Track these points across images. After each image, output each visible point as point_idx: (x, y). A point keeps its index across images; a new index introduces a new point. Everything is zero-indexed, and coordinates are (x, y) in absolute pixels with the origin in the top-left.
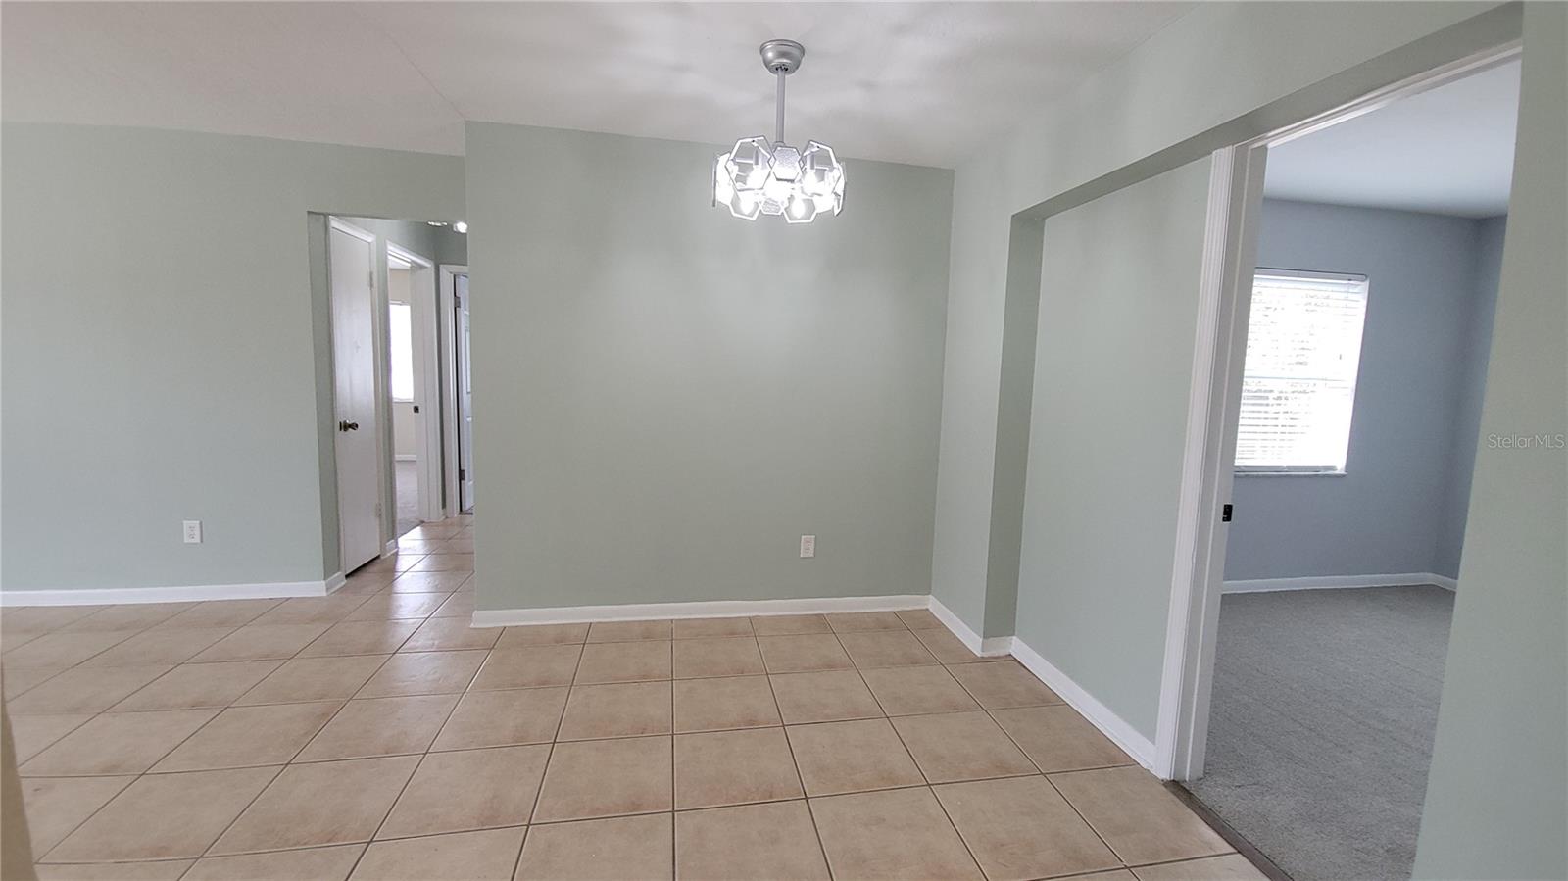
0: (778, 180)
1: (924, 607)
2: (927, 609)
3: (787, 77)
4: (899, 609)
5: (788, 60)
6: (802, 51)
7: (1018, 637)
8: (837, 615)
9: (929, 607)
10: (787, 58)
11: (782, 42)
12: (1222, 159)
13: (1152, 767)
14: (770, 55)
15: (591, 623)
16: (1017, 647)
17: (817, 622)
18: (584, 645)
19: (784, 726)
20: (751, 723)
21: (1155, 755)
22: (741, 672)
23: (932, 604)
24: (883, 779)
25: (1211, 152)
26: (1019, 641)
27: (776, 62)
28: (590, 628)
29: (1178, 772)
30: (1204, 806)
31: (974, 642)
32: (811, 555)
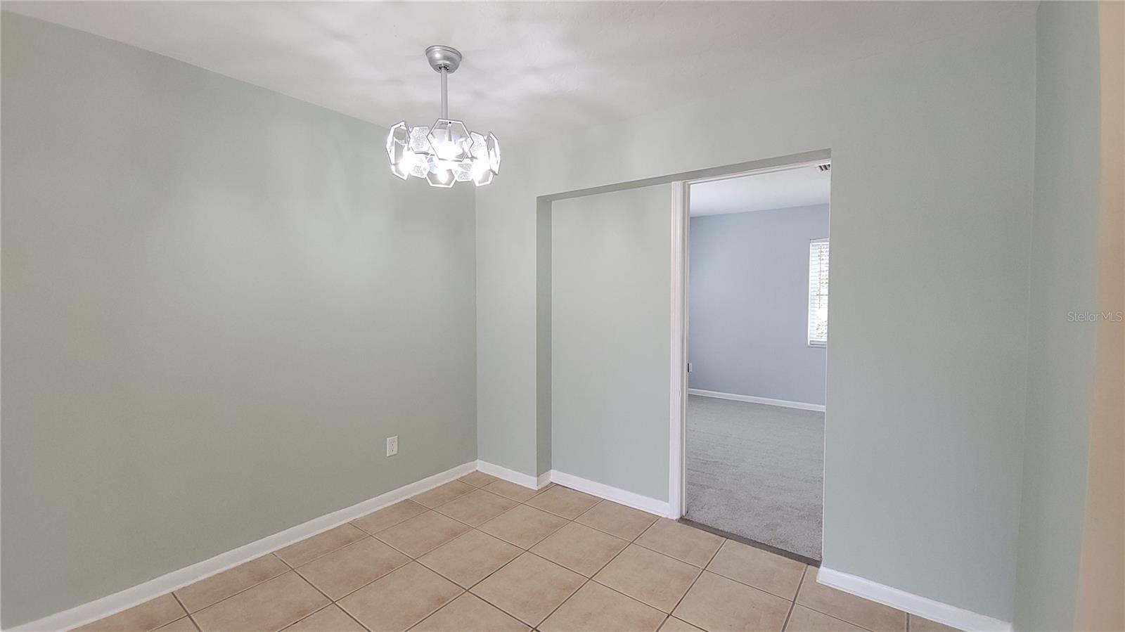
0: (440, 159)
1: (475, 470)
2: (477, 471)
3: (449, 75)
4: (460, 476)
5: (449, 64)
6: (460, 56)
7: (554, 469)
8: (419, 495)
9: (478, 468)
10: (450, 61)
11: (445, 48)
12: (676, 186)
13: (668, 515)
14: (438, 56)
15: (172, 593)
16: (555, 476)
17: (411, 507)
18: (190, 617)
19: (467, 591)
20: (442, 601)
21: (669, 509)
22: (391, 568)
23: (482, 466)
24: (564, 589)
25: (670, 182)
26: (556, 471)
27: (441, 62)
28: (176, 598)
29: (681, 513)
30: (700, 524)
31: (529, 482)
32: (395, 452)
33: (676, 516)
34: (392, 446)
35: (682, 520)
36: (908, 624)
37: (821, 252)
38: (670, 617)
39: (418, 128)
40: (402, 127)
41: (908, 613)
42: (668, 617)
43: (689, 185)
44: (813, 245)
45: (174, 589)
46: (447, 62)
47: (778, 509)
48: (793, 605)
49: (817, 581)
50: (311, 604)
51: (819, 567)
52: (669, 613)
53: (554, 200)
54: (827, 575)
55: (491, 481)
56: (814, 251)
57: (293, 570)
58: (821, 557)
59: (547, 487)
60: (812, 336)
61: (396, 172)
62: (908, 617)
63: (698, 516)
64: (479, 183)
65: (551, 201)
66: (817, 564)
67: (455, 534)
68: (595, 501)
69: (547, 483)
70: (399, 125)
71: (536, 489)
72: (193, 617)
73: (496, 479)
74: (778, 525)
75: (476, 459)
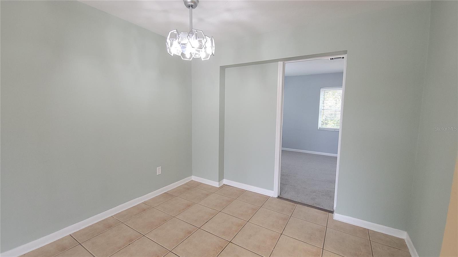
1: (191, 180)
4: (185, 183)
6: (198, 1)
10: (194, 3)
12: (280, 63)
13: (273, 196)
15: (70, 235)
16: (225, 182)
17: (167, 195)
18: (81, 245)
19: (199, 228)
20: (190, 233)
21: (274, 193)
22: (165, 221)
23: (194, 178)
24: (239, 226)
25: (278, 62)
26: (225, 180)
27: (190, 4)
28: (72, 237)
29: (278, 194)
30: (286, 199)
31: (216, 184)
32: (160, 173)
33: (276, 196)
34: (159, 171)
35: (279, 197)
36: (369, 233)
37: (325, 93)
38: (282, 235)
39: (182, 33)
40: (174, 32)
41: (368, 229)
42: (281, 234)
43: (285, 63)
44: (322, 90)
45: (71, 233)
46: (192, 4)
47: (314, 193)
48: (327, 228)
49: (334, 219)
50: (134, 236)
51: (333, 213)
52: (281, 233)
53: (226, 68)
54: (337, 216)
55: (199, 184)
56: (322, 92)
57: (123, 223)
58: (333, 210)
59: (222, 186)
60: (320, 126)
61: (169, 52)
62: (368, 230)
63: (285, 196)
64: (203, 59)
65: (225, 68)
66: (332, 212)
67: (189, 206)
68: (243, 191)
69: (222, 184)
70: (173, 31)
71: (219, 187)
72: (82, 245)
73: (201, 183)
74: (315, 198)
75: (192, 175)
